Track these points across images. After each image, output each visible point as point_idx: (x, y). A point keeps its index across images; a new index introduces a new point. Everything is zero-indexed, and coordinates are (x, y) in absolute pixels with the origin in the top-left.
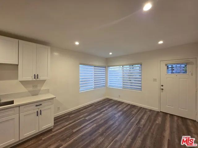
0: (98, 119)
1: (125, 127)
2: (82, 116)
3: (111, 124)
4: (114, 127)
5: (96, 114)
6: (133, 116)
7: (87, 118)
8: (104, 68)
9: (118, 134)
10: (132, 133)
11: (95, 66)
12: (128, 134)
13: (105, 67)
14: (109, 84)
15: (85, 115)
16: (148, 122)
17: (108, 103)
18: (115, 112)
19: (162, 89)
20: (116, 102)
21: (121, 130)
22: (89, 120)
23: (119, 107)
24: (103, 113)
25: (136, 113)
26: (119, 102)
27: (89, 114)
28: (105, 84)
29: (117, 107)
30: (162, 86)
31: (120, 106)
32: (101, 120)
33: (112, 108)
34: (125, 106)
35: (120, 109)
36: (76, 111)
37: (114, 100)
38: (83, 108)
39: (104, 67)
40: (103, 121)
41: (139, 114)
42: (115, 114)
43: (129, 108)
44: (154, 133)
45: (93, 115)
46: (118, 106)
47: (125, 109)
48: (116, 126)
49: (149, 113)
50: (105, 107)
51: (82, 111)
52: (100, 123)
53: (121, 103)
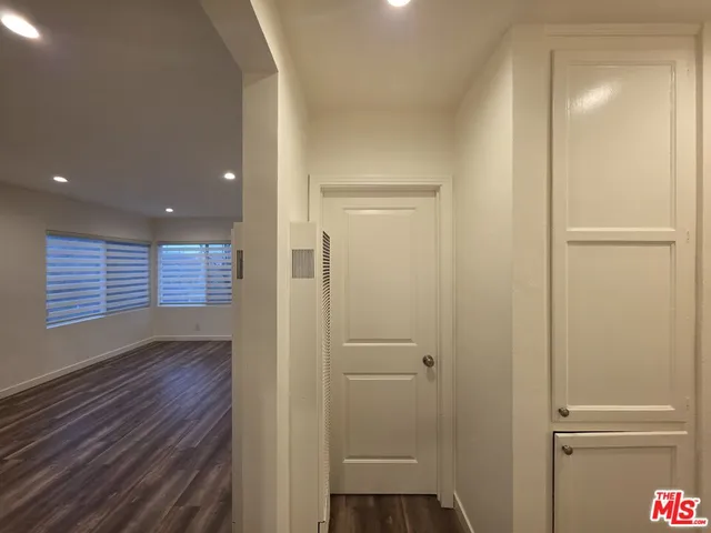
8: (146, 249)
11: (108, 242)
13: (149, 246)
14: (161, 298)
28: (146, 299)
29: (189, 352)
31: (199, 349)
34: (210, 347)
35: (197, 354)
37: (179, 342)
39: (143, 246)
43: (221, 348)
46: (193, 350)
47: (211, 352)
53: (200, 344)
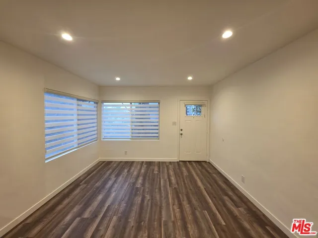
0: (112, 203)
1: (161, 197)
2: (68, 218)
3: (139, 202)
4: (148, 204)
5: (100, 197)
6: (159, 177)
7: (87, 215)
8: (96, 105)
9: (161, 212)
10: (173, 199)
12: (171, 203)
13: (97, 103)
14: (104, 135)
15: (75, 210)
16: (178, 178)
17: (109, 169)
18: (132, 180)
19: (181, 134)
20: (121, 164)
21: (159, 203)
22: (96, 216)
23: (131, 171)
24: (114, 189)
25: (159, 171)
26: (126, 162)
27: (85, 205)
28: (96, 136)
29: (128, 171)
30: (181, 130)
31: (133, 168)
32: (119, 205)
33: (121, 176)
34: (139, 167)
35: (135, 173)
36: (38, 214)
37: (115, 162)
38: (58, 198)
40: (123, 205)
41: (163, 172)
42: (134, 184)
43: (146, 168)
44: (191, 188)
45: (95, 204)
46: (130, 169)
47: (143, 171)
48: (150, 201)
49: (170, 166)
50: (108, 179)
51: (60, 207)
52: (122, 209)
53: (130, 164)
